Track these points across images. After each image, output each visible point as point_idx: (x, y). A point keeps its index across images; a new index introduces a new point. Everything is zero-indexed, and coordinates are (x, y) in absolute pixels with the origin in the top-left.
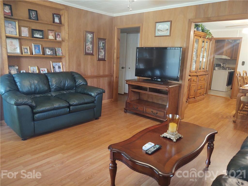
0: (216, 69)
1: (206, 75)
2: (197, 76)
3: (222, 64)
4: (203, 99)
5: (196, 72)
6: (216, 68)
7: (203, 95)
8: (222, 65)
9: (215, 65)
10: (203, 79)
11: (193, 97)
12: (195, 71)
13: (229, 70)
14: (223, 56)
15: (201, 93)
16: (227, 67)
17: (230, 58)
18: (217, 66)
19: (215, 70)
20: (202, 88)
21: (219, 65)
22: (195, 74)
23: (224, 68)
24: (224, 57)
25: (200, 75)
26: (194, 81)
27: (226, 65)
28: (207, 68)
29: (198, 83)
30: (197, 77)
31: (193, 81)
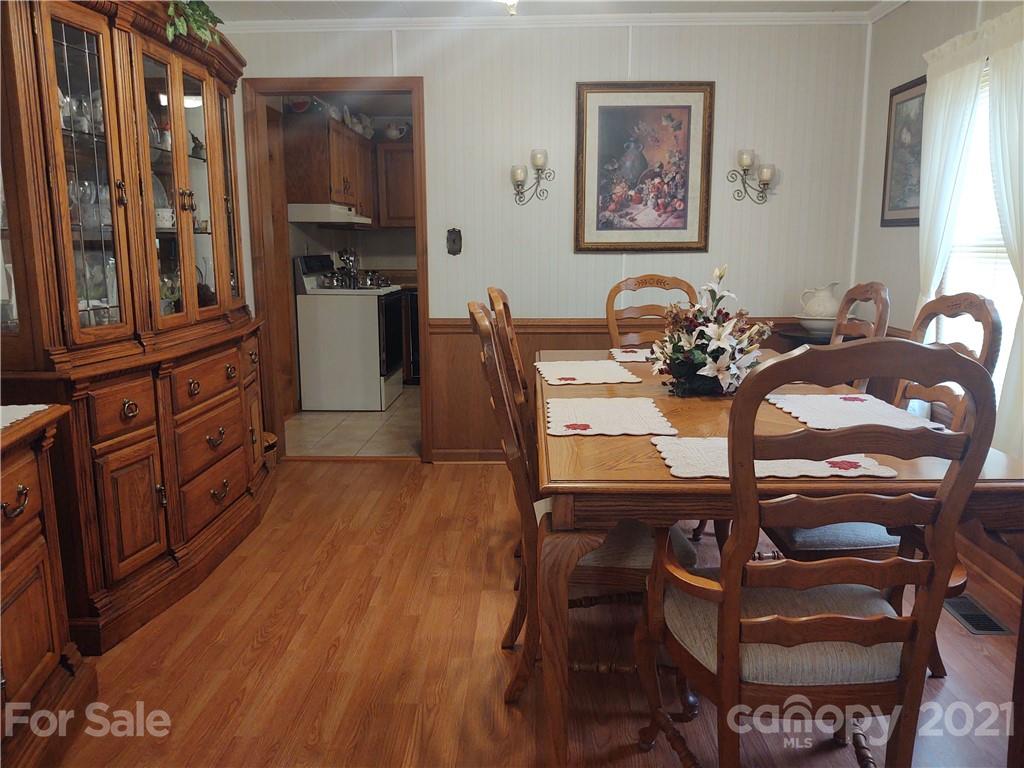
0: (308, 287)
1: (236, 342)
2: (155, 369)
3: (334, 257)
4: (255, 520)
5: (136, 337)
6: (310, 282)
7: (248, 490)
8: (337, 263)
9: (300, 266)
10: (217, 379)
11: (161, 556)
12: (129, 330)
13: (379, 286)
14: (334, 208)
15: (225, 485)
16: (367, 272)
17: (368, 221)
18: (309, 271)
19: (304, 293)
20: (227, 444)
21: (318, 265)
22: (127, 355)
23: (349, 279)
24: (337, 213)
25: (179, 361)
26: (125, 419)
27: (356, 261)
28: (237, 290)
29: (177, 425)
30: (156, 375)
31: (120, 426)
